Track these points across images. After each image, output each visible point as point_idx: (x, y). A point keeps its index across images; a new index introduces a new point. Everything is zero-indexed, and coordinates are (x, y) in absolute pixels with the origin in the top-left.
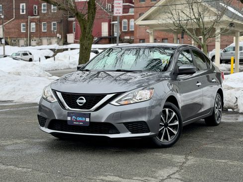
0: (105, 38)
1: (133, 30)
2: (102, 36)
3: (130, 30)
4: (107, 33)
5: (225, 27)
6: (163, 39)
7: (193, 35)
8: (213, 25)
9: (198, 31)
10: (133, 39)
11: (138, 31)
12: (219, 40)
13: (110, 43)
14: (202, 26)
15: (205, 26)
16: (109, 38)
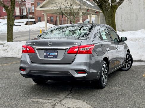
0: (18, 16)
1: (34, 11)
2: (16, 15)
3: (32, 11)
4: (19, 13)
5: (84, 11)
6: (51, 17)
7: (68, 16)
8: (78, 11)
9: (70, 14)
10: (34, 17)
11: (36, 12)
12: (82, 18)
13: (21, 19)
14: (72, 11)
15: (74, 11)
16: (20, 16)
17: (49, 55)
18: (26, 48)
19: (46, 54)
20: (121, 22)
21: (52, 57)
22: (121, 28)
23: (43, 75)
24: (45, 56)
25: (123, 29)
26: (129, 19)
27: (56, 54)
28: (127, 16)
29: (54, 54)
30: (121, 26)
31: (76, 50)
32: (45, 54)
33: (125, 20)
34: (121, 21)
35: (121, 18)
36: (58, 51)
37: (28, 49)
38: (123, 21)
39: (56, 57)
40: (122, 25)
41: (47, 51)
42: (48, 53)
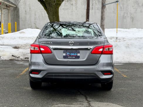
17: (70, 56)
18: (39, 47)
19: (66, 55)
20: (35, 19)
21: (74, 58)
22: (35, 26)
24: (65, 57)
25: (38, 27)
26: (44, 16)
27: (78, 55)
28: (41, 13)
29: (75, 54)
30: (34, 23)
31: (101, 50)
32: (64, 54)
33: (39, 17)
34: (35, 17)
35: (35, 15)
36: (81, 51)
37: (42, 49)
38: (37, 18)
40: (36, 22)
41: (67, 51)
42: (68, 53)
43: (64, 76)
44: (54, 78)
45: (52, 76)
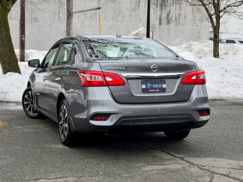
17: (152, 88)
18: (104, 76)
19: (146, 87)
21: (157, 92)
23: (147, 123)
24: (144, 91)
27: (164, 86)
29: (160, 86)
31: (194, 78)
32: (144, 86)
36: (167, 80)
37: (108, 79)
39: (163, 90)
41: (147, 81)
42: (149, 84)
43: (146, 120)
44: (131, 124)
45: (129, 121)
